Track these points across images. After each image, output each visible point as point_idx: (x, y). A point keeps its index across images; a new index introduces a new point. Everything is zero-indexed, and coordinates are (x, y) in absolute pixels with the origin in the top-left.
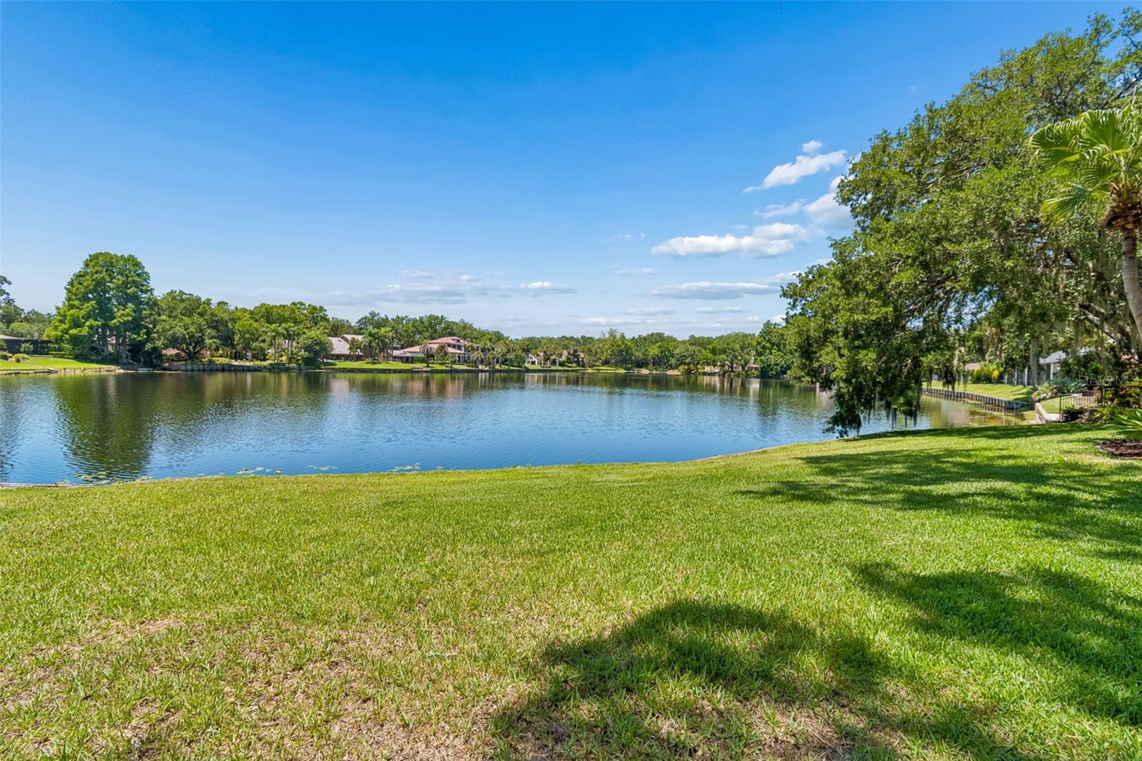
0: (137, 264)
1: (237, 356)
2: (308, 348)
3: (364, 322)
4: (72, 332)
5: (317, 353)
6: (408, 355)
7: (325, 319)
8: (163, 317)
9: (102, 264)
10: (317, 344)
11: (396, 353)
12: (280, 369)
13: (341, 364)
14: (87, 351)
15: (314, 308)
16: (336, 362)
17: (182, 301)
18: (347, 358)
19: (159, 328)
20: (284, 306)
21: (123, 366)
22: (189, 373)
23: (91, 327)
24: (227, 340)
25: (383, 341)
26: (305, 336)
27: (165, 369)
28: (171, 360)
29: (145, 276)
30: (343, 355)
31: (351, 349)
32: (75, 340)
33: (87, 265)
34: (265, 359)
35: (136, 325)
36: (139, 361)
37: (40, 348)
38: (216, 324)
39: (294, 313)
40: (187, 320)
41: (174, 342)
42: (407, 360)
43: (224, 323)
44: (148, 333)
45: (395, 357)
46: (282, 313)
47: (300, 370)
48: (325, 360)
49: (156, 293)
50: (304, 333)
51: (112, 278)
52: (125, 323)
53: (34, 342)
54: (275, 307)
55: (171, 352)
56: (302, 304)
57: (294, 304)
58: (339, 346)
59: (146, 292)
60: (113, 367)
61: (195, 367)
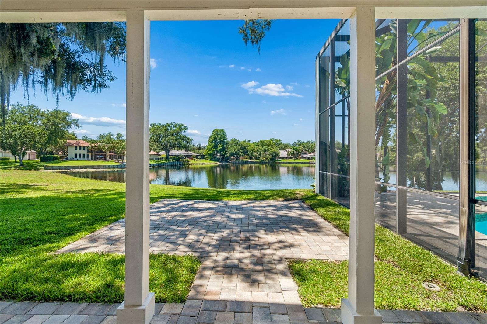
0: (224, 132)
1: (251, 158)
2: (272, 155)
3: (294, 144)
4: (209, 152)
5: (275, 157)
6: (310, 156)
7: (281, 144)
8: (230, 147)
9: (216, 132)
10: (274, 153)
11: (305, 156)
12: (262, 162)
13: (283, 161)
14: (213, 158)
15: (277, 140)
16: (282, 160)
17: (235, 141)
18: (286, 158)
19: (228, 150)
20: (267, 140)
21: (220, 162)
22: (236, 164)
23: (213, 151)
24: (246, 153)
25: (298, 151)
26: (271, 151)
27: (230, 163)
28: (232, 160)
29: (225, 135)
30: (285, 157)
31: (288, 154)
32: (210, 155)
33: (212, 133)
34: (259, 159)
35: (223, 149)
36: (224, 161)
37: (203, 157)
38: (243, 148)
39: (270, 142)
40: (235, 147)
41: (232, 154)
42: (309, 158)
43: (245, 147)
44: (226, 152)
45: (305, 157)
46: (266, 143)
47: (269, 163)
48: (278, 159)
49: (228, 139)
50: (271, 149)
51: (218, 136)
52: (221, 149)
53: (201, 156)
54: (264, 141)
55: (232, 157)
56: (273, 139)
57: (271, 139)
58: (283, 153)
59: (226, 139)
60: (217, 162)
61: (238, 162)
